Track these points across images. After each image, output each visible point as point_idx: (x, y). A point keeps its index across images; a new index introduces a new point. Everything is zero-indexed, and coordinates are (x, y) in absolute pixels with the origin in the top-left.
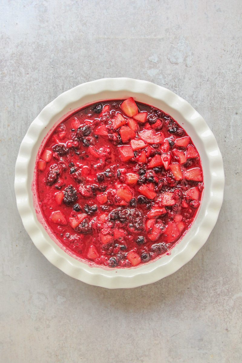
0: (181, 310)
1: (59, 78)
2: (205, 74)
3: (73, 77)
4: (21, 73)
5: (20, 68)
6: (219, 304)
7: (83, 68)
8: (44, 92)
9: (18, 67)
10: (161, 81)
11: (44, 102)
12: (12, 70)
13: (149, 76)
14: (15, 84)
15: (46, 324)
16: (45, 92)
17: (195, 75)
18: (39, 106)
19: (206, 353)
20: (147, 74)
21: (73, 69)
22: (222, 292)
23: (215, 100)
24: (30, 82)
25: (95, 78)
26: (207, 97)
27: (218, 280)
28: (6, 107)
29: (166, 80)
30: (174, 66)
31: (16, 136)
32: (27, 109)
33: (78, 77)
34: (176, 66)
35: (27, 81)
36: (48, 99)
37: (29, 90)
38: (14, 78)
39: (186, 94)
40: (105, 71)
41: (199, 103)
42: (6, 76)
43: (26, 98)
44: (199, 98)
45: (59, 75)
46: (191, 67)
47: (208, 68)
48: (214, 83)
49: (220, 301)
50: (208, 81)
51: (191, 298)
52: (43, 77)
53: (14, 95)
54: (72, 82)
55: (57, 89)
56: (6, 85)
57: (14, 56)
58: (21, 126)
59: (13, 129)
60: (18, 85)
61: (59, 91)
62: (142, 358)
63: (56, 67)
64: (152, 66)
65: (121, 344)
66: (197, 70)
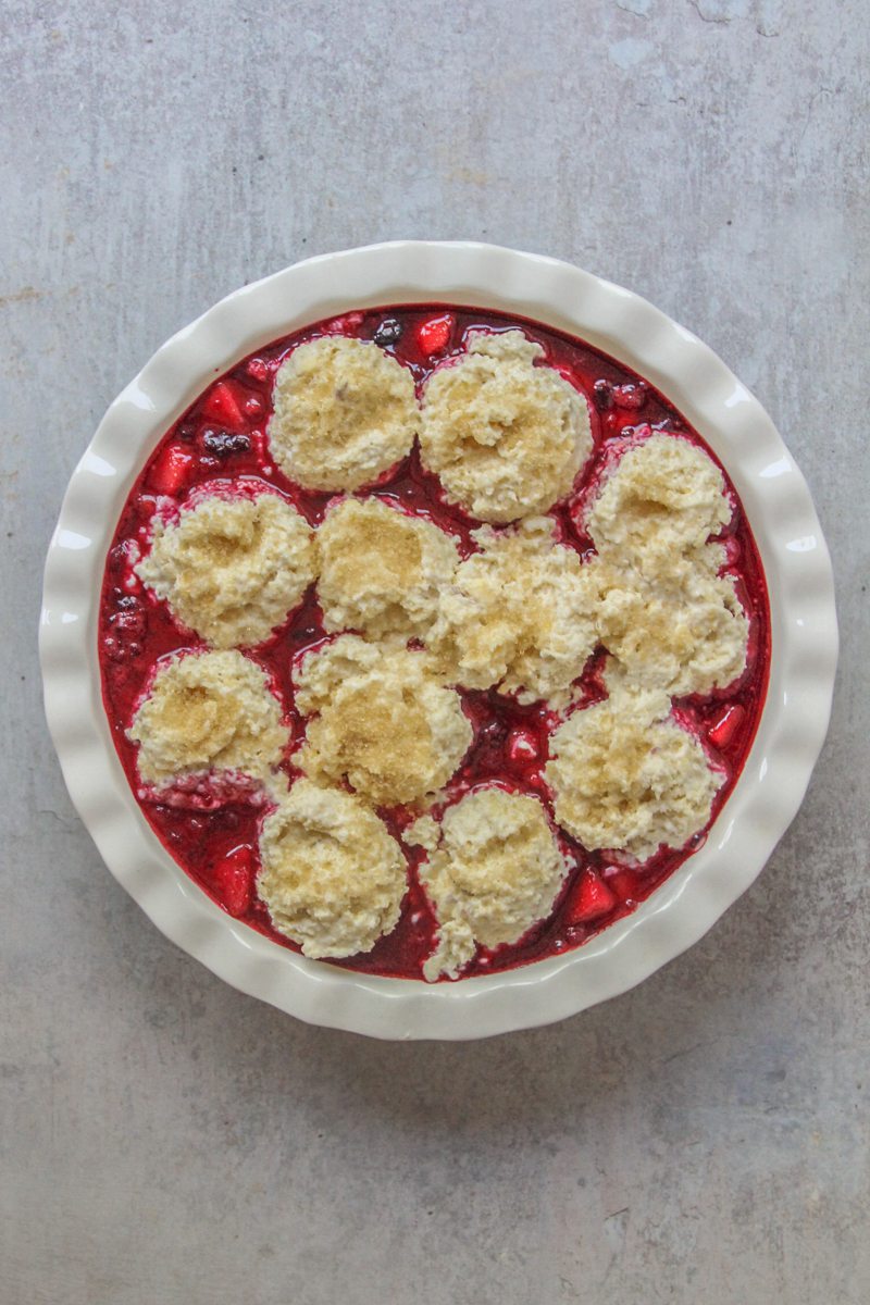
0: (707, 961)
1: (270, 64)
2: (831, 65)
3: (324, 62)
4: (123, 38)
5: (120, 18)
6: (849, 942)
7: (364, 26)
8: (212, 114)
9: (114, 14)
10: (661, 89)
11: (209, 154)
12: (87, 25)
13: (616, 65)
14: (101, 78)
15: (190, 1000)
16: (216, 116)
17: (790, 67)
18: (188, 169)
19: (796, 1125)
20: (608, 58)
21: (323, 30)
22: (862, 898)
23: (862, 164)
24: (157, 73)
25: (409, 66)
26: (834, 152)
27: (851, 850)
28: (60, 166)
29: (680, 83)
30: (711, 29)
31: (99, 280)
32: (142, 177)
33: (342, 61)
34: (717, 31)
35: (146, 67)
36: (225, 142)
37: (154, 106)
38: (95, 54)
39: (754, 141)
40: (448, 42)
41: (801, 175)
42: (65, 46)
43: (140, 137)
44: (803, 156)
45: (270, 51)
46: (777, 35)
47: (843, 43)
48: (864, 102)
49: (854, 931)
50: (838, 91)
52: (207, 57)
53: (95, 123)
54: (318, 79)
55: (259, 104)
56: (62, 80)
58: (119, 244)
59: (87, 254)
60: (110, 84)
61: (267, 112)
62: (552, 1139)
63: (259, 20)
64: (629, 28)
65: (475, 1085)
66: (800, 49)
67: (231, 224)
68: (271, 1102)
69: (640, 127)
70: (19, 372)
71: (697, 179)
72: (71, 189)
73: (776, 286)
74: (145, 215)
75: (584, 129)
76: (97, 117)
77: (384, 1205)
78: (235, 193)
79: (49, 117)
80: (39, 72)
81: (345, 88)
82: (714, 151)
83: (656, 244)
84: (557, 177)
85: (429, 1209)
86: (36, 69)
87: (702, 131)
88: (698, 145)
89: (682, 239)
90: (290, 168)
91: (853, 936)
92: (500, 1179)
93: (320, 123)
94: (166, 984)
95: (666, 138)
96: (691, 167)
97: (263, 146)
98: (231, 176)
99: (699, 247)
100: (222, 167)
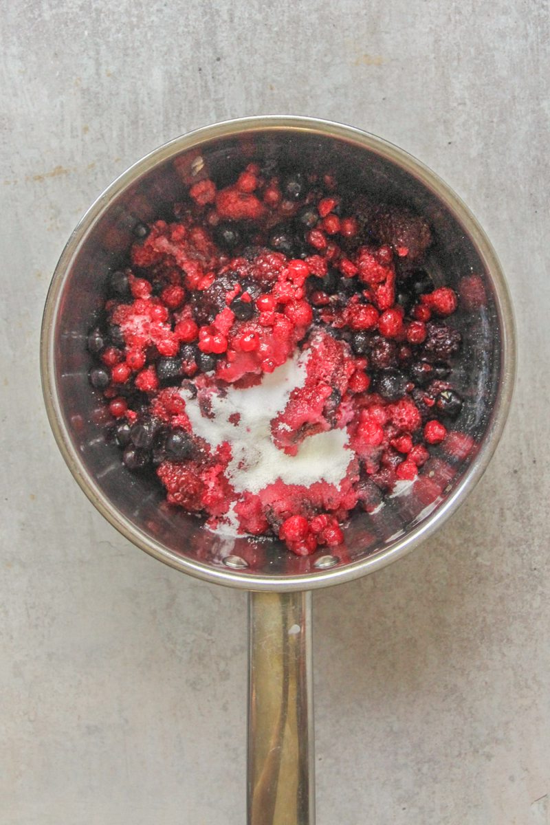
67: (201, 109)
69: (491, 14)
70: (57, 228)
71: (535, 48)
72: (83, 93)
74: (138, 108)
75: (450, 19)
76: (98, 40)
77: (371, 806)
78: (202, 86)
79: (64, 43)
80: (54, 11)
81: (275, 4)
82: (545, 26)
83: (509, 97)
84: (433, 55)
85: (403, 806)
86: (51, 11)
87: (536, 13)
88: (534, 24)
89: (528, 92)
90: (240, 64)
92: (452, 780)
93: (259, 31)
94: (200, 659)
95: (510, 20)
96: (530, 39)
97: (219, 51)
98: (198, 75)
99: (541, 97)
100: (190, 68)
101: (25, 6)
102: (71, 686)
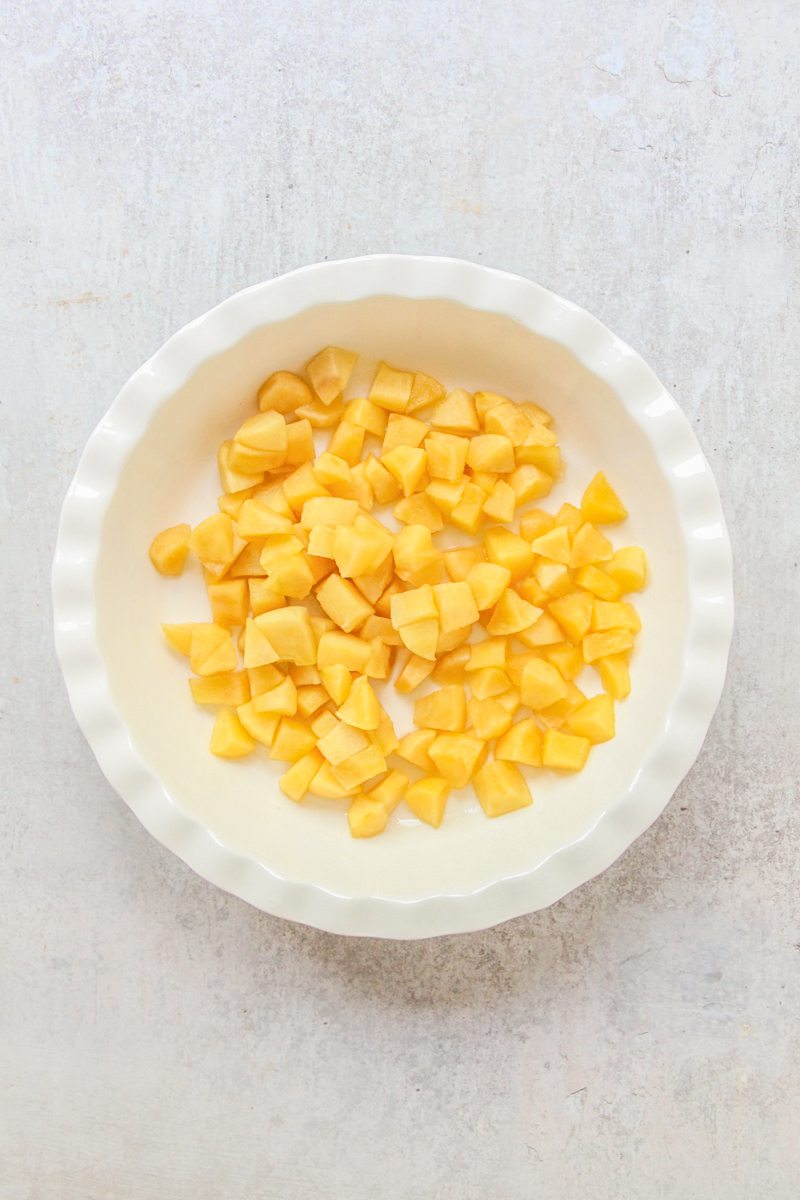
0: (658, 879)
1: (300, 108)
2: (774, 122)
3: (347, 107)
4: (175, 82)
5: (173, 66)
6: (778, 864)
7: (381, 78)
8: (249, 148)
9: (168, 62)
10: (632, 137)
11: (247, 182)
12: (145, 71)
13: (594, 117)
14: (155, 116)
15: (216, 907)
16: (252, 150)
17: (741, 123)
18: (228, 195)
19: (730, 1019)
20: (587, 110)
21: (346, 81)
22: (789, 827)
24: (203, 112)
25: (418, 112)
26: (777, 195)
27: (780, 786)
29: (648, 133)
30: (675, 88)
31: (150, 288)
32: (188, 201)
33: (362, 107)
34: (681, 91)
35: (194, 108)
36: (260, 172)
37: (200, 140)
38: (151, 95)
39: (710, 184)
40: (452, 93)
41: (748, 213)
42: (125, 89)
43: (188, 166)
44: (750, 198)
45: (300, 96)
46: (730, 95)
47: (785, 104)
49: (782, 854)
50: (781, 144)
51: (689, 841)
52: (246, 100)
53: (149, 153)
54: (341, 121)
55: (290, 141)
56: (122, 117)
57: (154, 25)
58: (168, 257)
59: (140, 265)
60: (163, 121)
61: (297, 148)
62: (522, 1029)
63: (292, 70)
64: (605, 85)
65: (458, 981)
66: (749, 108)
67: (264, 242)
68: (283, 993)
69: (614, 169)
70: (79, 365)
71: (662, 215)
72: (127, 210)
73: (726, 306)
74: (190, 233)
75: (566, 170)
76: (151, 148)
77: (379, 1083)
78: (268, 217)
79: (110, 148)
80: (103, 110)
81: (364, 129)
82: (675, 191)
83: (626, 268)
84: (542, 210)
85: (417, 1086)
86: (100, 108)
87: (666, 175)
88: (663, 186)
89: (648, 264)
90: (315, 195)
91: (781, 859)
92: (478, 1062)
93: (341, 159)
94: (195, 892)
95: (635, 178)
96: (656, 204)
97: (292, 176)
98: (265, 202)
99: (662, 272)
100: (257, 194)
101: (70, 99)
102: (39, 910)
